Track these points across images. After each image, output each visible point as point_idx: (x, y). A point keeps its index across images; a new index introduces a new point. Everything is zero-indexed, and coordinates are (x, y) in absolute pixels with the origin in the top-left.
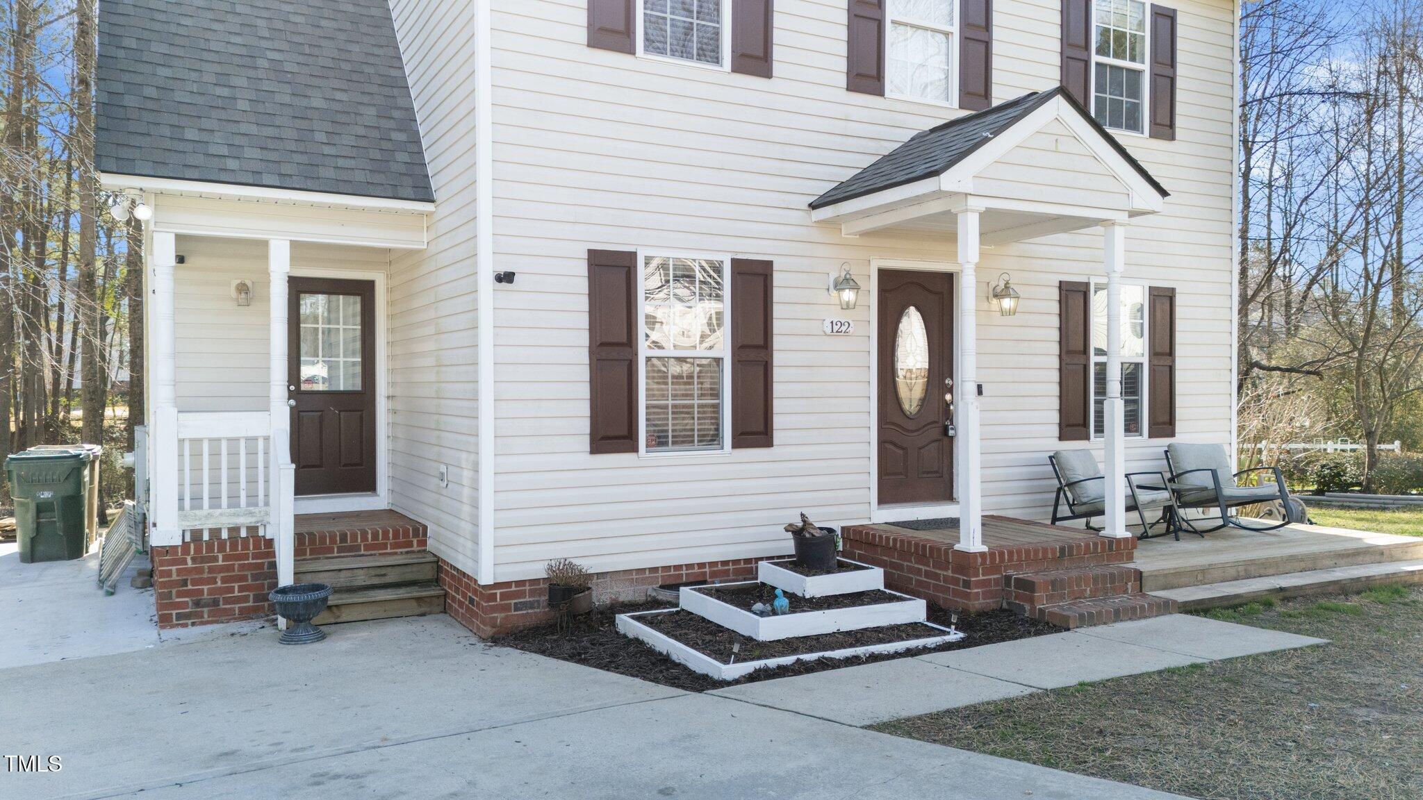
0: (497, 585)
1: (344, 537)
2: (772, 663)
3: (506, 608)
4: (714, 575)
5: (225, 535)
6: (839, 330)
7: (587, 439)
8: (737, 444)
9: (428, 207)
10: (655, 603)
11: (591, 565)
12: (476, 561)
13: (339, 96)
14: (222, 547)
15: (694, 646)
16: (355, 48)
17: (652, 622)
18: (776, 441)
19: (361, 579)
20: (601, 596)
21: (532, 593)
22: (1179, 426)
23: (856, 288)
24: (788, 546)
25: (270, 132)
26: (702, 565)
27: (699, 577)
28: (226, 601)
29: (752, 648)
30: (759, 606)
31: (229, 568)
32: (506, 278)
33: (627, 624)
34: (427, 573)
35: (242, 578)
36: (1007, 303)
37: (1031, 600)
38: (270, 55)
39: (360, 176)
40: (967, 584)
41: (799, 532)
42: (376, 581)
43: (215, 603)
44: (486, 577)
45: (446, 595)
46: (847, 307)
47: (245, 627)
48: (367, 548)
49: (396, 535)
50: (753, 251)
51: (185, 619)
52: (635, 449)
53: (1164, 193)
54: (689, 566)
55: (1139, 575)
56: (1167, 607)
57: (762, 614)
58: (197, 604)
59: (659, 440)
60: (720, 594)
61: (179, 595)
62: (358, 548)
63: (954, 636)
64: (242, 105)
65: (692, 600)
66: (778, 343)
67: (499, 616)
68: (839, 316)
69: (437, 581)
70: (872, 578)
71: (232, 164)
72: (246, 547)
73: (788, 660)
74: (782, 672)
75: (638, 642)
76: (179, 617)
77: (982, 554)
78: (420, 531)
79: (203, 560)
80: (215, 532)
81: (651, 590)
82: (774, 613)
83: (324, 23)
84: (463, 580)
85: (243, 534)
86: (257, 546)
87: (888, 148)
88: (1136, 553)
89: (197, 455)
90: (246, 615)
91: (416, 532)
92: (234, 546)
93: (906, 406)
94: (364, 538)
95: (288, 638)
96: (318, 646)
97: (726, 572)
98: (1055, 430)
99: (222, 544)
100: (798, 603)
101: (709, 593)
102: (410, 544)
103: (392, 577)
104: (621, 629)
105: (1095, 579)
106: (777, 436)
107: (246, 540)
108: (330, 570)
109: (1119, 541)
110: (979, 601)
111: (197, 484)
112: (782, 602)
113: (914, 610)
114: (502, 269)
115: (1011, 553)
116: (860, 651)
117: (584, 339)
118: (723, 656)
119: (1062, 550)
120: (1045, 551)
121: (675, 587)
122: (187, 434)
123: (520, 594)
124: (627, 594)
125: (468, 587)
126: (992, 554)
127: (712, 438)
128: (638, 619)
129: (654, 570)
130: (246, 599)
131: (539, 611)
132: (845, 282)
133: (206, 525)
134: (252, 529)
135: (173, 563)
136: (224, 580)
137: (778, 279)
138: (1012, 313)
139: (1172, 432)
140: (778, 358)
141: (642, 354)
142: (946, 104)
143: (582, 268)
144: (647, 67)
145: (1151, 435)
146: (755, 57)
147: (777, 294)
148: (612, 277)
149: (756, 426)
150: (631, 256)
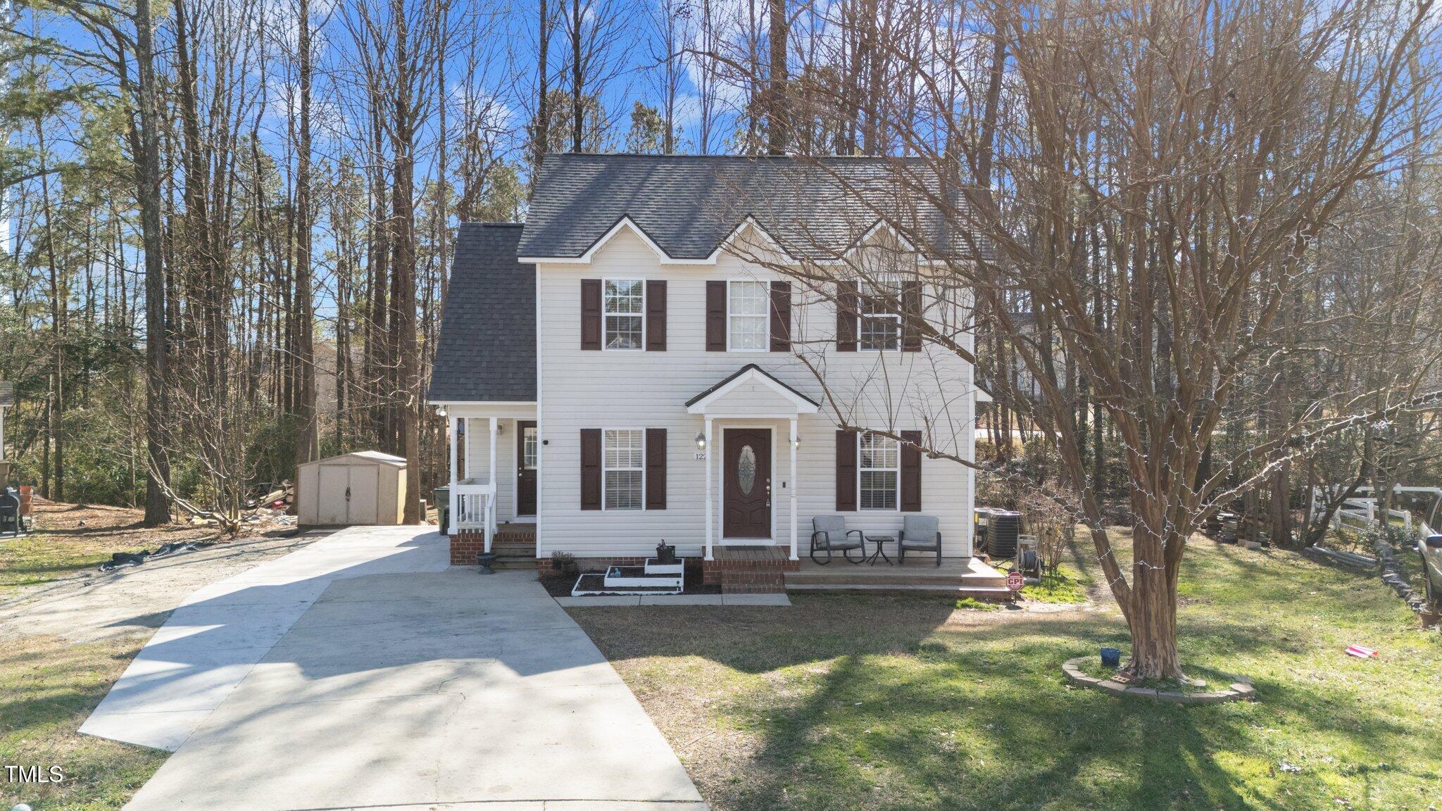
0: (542, 559)
1: (516, 536)
2: (592, 592)
5: (473, 532)
6: (701, 458)
7: (579, 504)
8: (648, 508)
11: (580, 554)
15: (580, 586)
17: (587, 578)
18: (668, 507)
22: (923, 506)
24: (655, 554)
25: (491, 375)
28: (474, 557)
29: (599, 588)
31: (474, 544)
32: (546, 442)
33: (580, 577)
35: (479, 549)
36: (796, 444)
41: (660, 547)
42: (524, 554)
43: (466, 557)
44: (539, 555)
46: (701, 448)
50: (656, 425)
51: (459, 563)
52: (600, 508)
53: (816, 404)
54: (626, 558)
55: (782, 576)
58: (464, 557)
59: (611, 505)
62: (522, 540)
63: (682, 591)
64: (484, 364)
66: (669, 464)
68: (700, 452)
70: (679, 568)
72: (474, 537)
73: (599, 592)
77: (710, 562)
79: (466, 540)
80: (470, 530)
86: (478, 537)
88: (802, 567)
90: (471, 563)
92: (472, 536)
94: (524, 536)
95: (482, 572)
96: (490, 576)
98: (834, 505)
105: (757, 576)
106: (669, 505)
107: (475, 534)
108: (505, 548)
110: (709, 582)
113: (677, 581)
114: (545, 439)
115: (725, 562)
117: (578, 464)
119: (754, 563)
120: (745, 562)
122: (461, 493)
126: (715, 562)
127: (636, 505)
132: (700, 437)
133: (467, 528)
134: (478, 530)
135: (455, 541)
136: (473, 549)
137: (669, 436)
139: (919, 509)
140: (669, 471)
141: (604, 469)
142: (763, 350)
143: (578, 436)
144: (607, 354)
145: (902, 510)
146: (658, 342)
147: (669, 443)
148: (590, 440)
149: (657, 500)
150: (599, 431)
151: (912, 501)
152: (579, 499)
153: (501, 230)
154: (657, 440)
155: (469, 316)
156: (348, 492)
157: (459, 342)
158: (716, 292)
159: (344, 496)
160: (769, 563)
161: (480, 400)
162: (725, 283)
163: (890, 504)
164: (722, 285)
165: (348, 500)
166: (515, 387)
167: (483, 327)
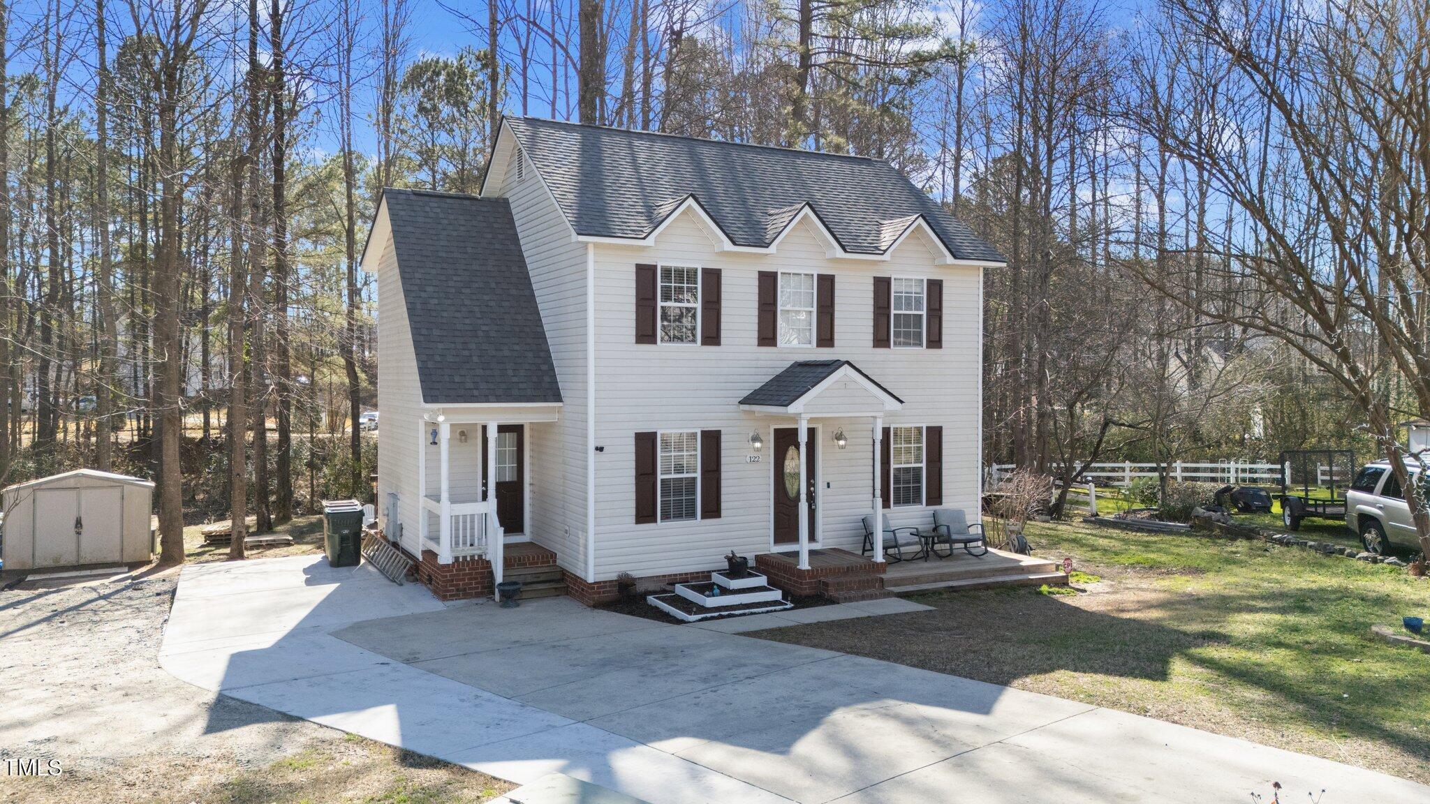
0: (595, 583)
2: (709, 615)
3: (599, 593)
4: (692, 578)
5: (468, 559)
6: (754, 461)
7: (634, 518)
8: (703, 517)
9: (560, 404)
10: (664, 591)
11: (636, 574)
12: (586, 572)
13: (516, 347)
14: (468, 565)
15: (679, 609)
16: (519, 317)
17: (663, 600)
18: (722, 515)
19: (529, 579)
20: (641, 588)
21: (610, 586)
22: (944, 499)
23: (761, 441)
24: (726, 565)
25: (488, 372)
26: (686, 574)
27: (685, 579)
28: (470, 589)
29: (702, 609)
30: (707, 593)
31: (471, 574)
32: (600, 449)
33: (651, 600)
34: (558, 576)
35: (476, 579)
36: (842, 443)
37: (827, 591)
38: (484, 328)
39: (529, 392)
40: (801, 583)
41: (731, 559)
42: (535, 580)
43: (465, 589)
44: (591, 580)
45: (568, 586)
46: (758, 450)
47: (480, 601)
48: (530, 564)
49: (543, 557)
50: (711, 426)
51: (453, 597)
52: (655, 521)
53: (901, 402)
54: (681, 574)
55: (882, 580)
56: (889, 595)
57: (708, 596)
58: (458, 590)
59: (666, 517)
60: (694, 588)
61: (451, 586)
62: (525, 564)
63: (790, 605)
64: (475, 359)
65: (681, 590)
66: (723, 468)
67: (596, 596)
68: (753, 454)
69: (561, 580)
70: (762, 580)
71: (476, 393)
72: (478, 564)
73: (716, 614)
74: (713, 618)
75: (657, 608)
76: (451, 596)
77: (808, 571)
78: (553, 556)
79: (460, 570)
80: (465, 558)
81: (663, 585)
82: (713, 596)
83: (504, 304)
84: (577, 580)
85: (476, 558)
86: (483, 563)
87: (779, 371)
88: (888, 569)
89: (457, 523)
90: (478, 595)
91: (552, 556)
92: (473, 564)
93: (790, 494)
94: (529, 559)
95: (502, 606)
96: (518, 609)
97: (698, 577)
99: (468, 562)
100: (725, 591)
101: (688, 587)
102: (549, 562)
103: (542, 578)
104: (649, 602)
105: (859, 581)
106: (723, 513)
107: (478, 561)
108: (520, 574)
109: (878, 564)
110: (807, 591)
111: (457, 537)
112: (717, 591)
113: (777, 595)
114: (599, 445)
115: (822, 570)
116: (747, 611)
117: (633, 472)
118: (690, 613)
119: (848, 568)
120: (839, 569)
121: (673, 584)
122: (454, 514)
123: (605, 587)
124: (652, 587)
125: (581, 583)
126: (812, 570)
127: (691, 514)
128: (657, 598)
129: (664, 576)
130: (477, 588)
131: (614, 594)
132: (756, 439)
133: (461, 555)
134: (480, 556)
135: (449, 571)
136: (469, 579)
137: (723, 438)
138: (842, 447)
139: (940, 503)
140: (723, 475)
141: (660, 477)
142: (809, 346)
143: (632, 441)
144: (663, 349)
145: (928, 504)
146: (712, 337)
147: (723, 445)
148: (646, 444)
149: (713, 509)
150: (655, 434)
151: (935, 497)
152: (633, 512)
153: (436, 199)
154: (712, 441)
155: (436, 301)
156: (79, 523)
157: (436, 332)
158: (768, 283)
159: (73, 530)
160: (861, 566)
161: (488, 401)
162: (776, 273)
163: (917, 500)
164: (773, 276)
165: (79, 533)
166: (521, 386)
167: (458, 315)
